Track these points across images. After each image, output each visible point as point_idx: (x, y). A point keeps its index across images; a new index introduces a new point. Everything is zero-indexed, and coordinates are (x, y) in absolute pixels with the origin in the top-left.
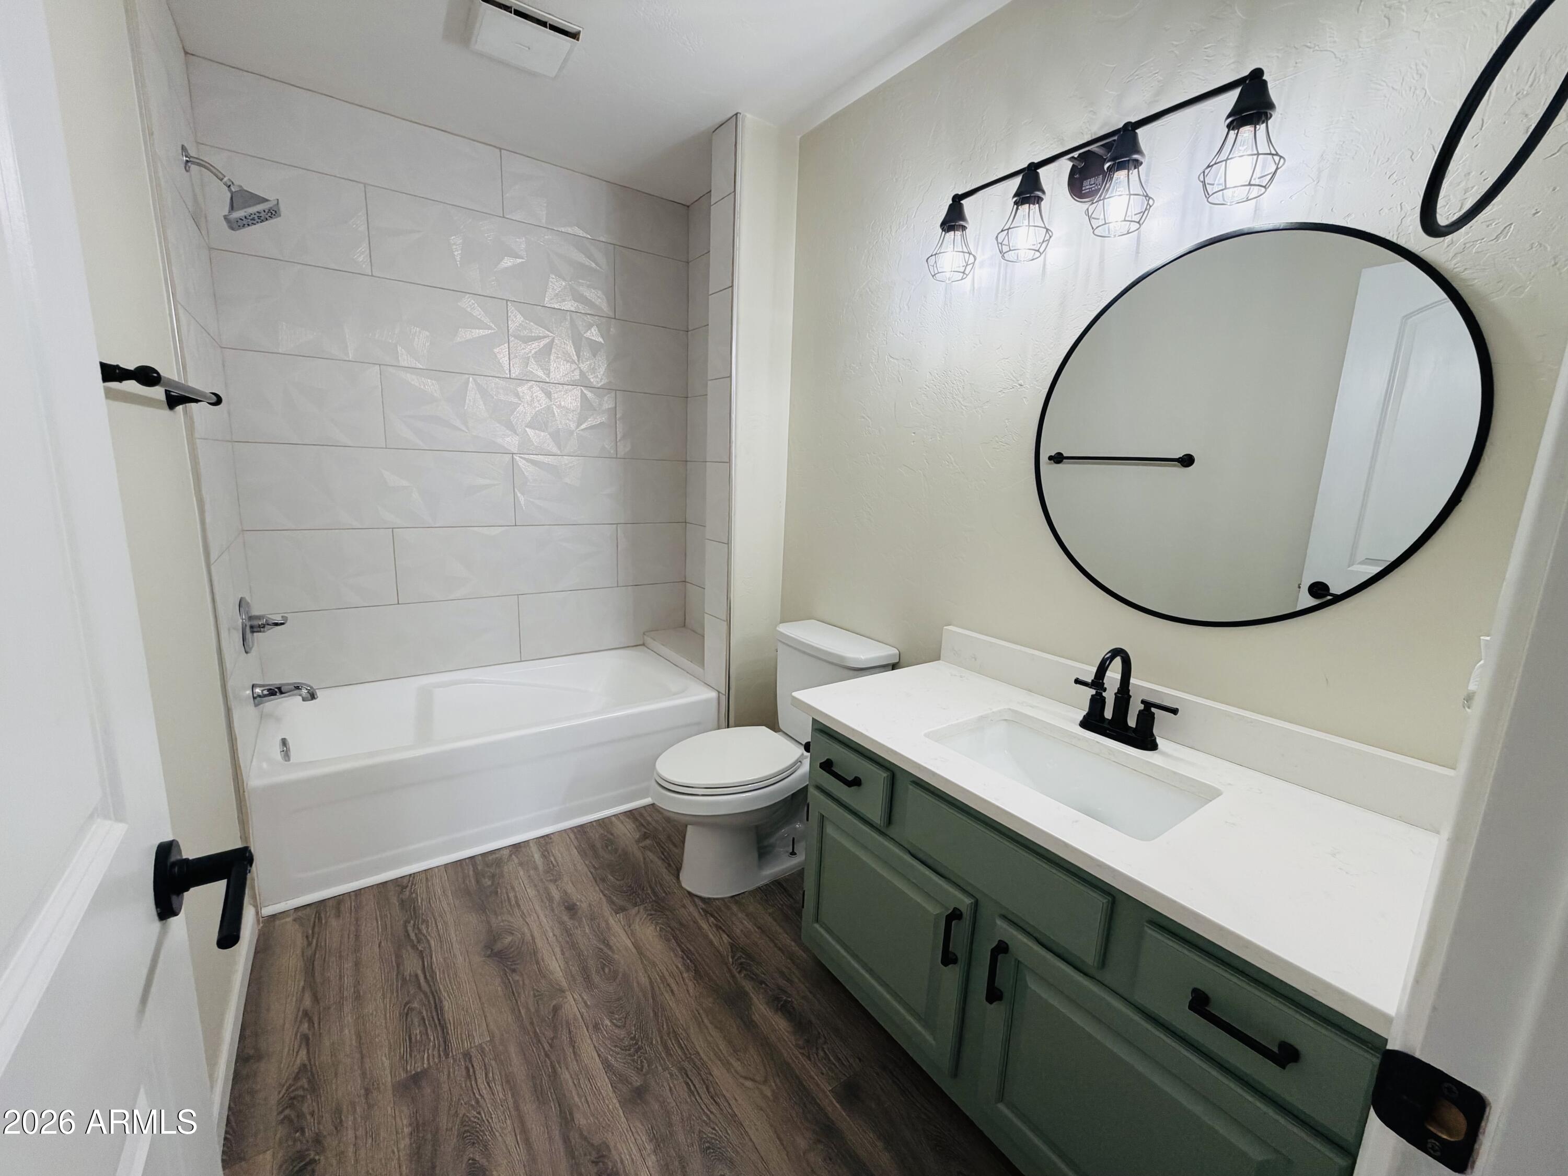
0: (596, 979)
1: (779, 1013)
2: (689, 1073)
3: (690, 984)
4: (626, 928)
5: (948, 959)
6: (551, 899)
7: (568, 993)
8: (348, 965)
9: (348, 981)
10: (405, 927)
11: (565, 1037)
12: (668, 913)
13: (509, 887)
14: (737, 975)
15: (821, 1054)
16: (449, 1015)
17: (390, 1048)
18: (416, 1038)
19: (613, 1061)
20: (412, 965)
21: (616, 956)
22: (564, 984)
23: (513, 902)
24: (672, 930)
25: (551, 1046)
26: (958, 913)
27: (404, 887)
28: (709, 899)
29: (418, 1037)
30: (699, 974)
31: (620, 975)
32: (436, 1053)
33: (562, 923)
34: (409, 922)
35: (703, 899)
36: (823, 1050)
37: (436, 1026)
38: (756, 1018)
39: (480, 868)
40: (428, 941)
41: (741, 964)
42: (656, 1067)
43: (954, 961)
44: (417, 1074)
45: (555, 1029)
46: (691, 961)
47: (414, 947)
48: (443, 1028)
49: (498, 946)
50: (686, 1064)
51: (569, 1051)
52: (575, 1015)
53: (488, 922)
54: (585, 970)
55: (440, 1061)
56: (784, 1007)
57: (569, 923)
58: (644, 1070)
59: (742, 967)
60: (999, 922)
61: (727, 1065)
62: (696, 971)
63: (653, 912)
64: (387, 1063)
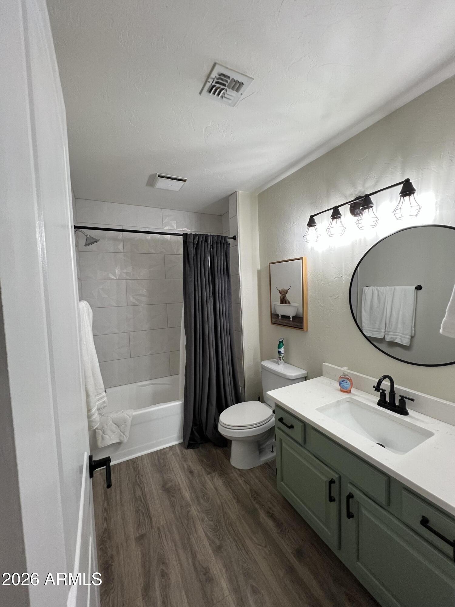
0: (202, 501)
1: (270, 519)
2: (237, 541)
3: (236, 504)
4: (211, 481)
5: (331, 499)
6: (184, 468)
7: (192, 506)
8: (118, 492)
9: (118, 498)
10: (135, 478)
11: (192, 524)
12: (226, 475)
13: (169, 463)
14: (253, 502)
15: (287, 536)
16: (152, 512)
17: (133, 525)
18: (141, 521)
19: (209, 534)
20: (139, 493)
21: (208, 492)
22: (191, 502)
23: (171, 469)
24: (228, 482)
25: (187, 527)
26: (334, 481)
27: (135, 462)
28: (242, 470)
29: (142, 521)
30: (239, 501)
31: (210, 499)
32: (148, 527)
33: (189, 478)
34: (137, 476)
35: (239, 470)
36: (288, 535)
37: (147, 516)
38: (261, 520)
39: (159, 455)
40: (143, 484)
41: (255, 497)
42: (225, 538)
43: (334, 500)
44: (142, 535)
45: (188, 520)
46: (236, 496)
47: (139, 485)
48: (150, 518)
49: (167, 487)
50: (236, 538)
51: (194, 529)
52: (195, 515)
53: (163, 478)
54: (197, 497)
55: (150, 530)
56: (272, 516)
57: (191, 478)
58: (221, 539)
59: (255, 499)
60: (349, 485)
61: (251, 539)
62: (238, 499)
63: (221, 475)
64: (132, 530)
